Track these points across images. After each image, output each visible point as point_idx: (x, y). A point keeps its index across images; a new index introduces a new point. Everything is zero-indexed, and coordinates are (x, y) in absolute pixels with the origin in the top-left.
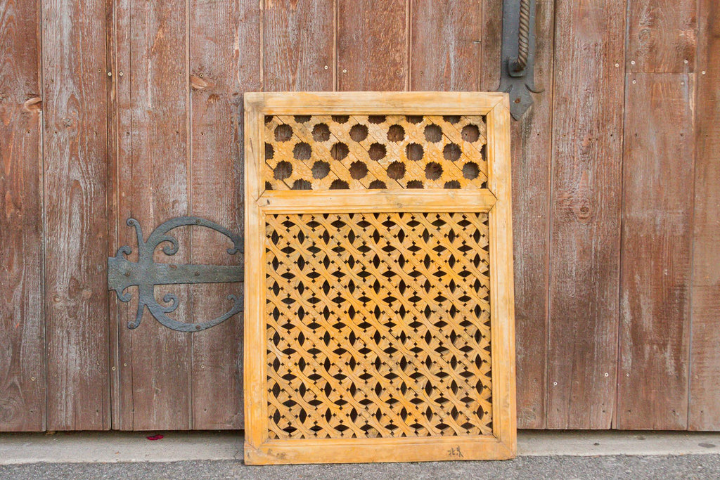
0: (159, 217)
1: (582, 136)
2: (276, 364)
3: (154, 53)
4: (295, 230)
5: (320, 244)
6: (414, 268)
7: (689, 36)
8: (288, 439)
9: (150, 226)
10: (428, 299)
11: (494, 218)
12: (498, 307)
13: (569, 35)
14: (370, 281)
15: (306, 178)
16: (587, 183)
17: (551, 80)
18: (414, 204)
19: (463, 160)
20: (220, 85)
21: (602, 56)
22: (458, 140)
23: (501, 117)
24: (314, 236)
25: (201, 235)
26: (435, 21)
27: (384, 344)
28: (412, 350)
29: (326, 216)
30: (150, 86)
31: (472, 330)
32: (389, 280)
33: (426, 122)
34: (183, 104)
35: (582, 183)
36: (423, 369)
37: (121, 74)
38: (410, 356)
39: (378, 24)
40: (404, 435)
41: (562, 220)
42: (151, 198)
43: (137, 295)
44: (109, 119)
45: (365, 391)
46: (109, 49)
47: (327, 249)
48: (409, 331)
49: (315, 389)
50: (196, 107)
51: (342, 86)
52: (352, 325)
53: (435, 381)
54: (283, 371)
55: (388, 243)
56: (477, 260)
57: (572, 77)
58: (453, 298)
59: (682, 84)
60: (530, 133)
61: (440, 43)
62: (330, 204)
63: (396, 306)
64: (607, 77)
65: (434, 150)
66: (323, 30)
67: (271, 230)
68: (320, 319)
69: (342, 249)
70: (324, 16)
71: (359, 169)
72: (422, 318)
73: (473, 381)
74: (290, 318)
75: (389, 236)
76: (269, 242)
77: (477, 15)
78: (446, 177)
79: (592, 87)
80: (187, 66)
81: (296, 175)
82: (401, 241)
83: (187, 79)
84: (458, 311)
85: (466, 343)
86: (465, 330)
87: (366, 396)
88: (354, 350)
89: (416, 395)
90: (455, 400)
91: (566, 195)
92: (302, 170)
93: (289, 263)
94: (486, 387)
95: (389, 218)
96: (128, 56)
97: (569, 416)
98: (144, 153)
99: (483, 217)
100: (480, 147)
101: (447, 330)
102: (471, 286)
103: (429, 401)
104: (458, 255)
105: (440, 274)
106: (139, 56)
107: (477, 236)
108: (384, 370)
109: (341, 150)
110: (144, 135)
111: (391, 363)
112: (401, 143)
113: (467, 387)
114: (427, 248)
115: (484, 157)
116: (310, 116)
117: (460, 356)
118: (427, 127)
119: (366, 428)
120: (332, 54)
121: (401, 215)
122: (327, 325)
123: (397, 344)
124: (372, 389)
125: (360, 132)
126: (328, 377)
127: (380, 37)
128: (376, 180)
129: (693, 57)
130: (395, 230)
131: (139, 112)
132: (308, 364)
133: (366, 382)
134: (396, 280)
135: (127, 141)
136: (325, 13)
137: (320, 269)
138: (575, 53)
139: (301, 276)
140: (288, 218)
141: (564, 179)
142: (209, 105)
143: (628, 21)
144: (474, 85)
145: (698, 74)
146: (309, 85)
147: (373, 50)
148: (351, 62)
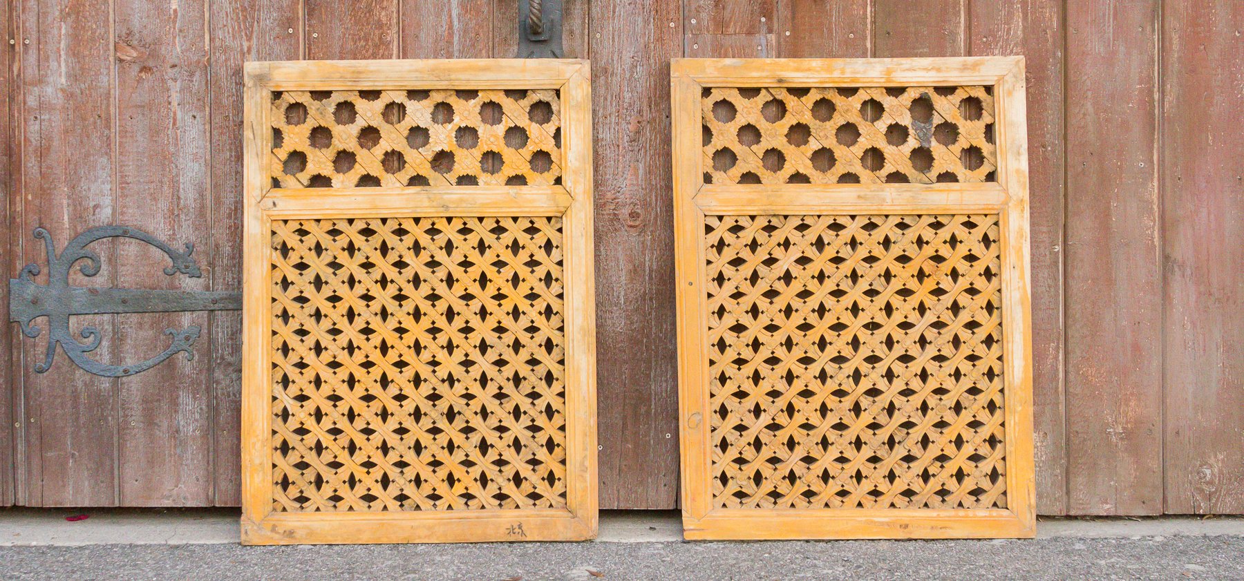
0: (75, 227)
1: (628, 118)
2: (285, 415)
3: (68, 14)
4: (310, 241)
5: (343, 258)
6: (466, 289)
8: (299, 512)
9: (63, 239)
10: (483, 330)
11: (569, 222)
12: (573, 341)
14: (409, 306)
15: (324, 173)
16: (637, 179)
17: (586, 45)
18: (464, 205)
19: (531, 147)
20: (154, 55)
21: (653, 13)
22: (523, 122)
23: (579, 91)
24: (335, 248)
25: (130, 249)
27: (425, 389)
28: (463, 396)
29: (351, 221)
30: (63, 57)
31: (541, 370)
32: (434, 306)
33: (482, 98)
34: (105, 79)
35: (631, 180)
36: (476, 422)
37: (27, 42)
38: (459, 404)
40: (450, 507)
41: (605, 229)
42: (65, 202)
43: (47, 327)
44: (12, 99)
45: (399, 449)
46: (11, 10)
47: (352, 265)
48: (458, 372)
49: (336, 449)
50: (123, 83)
51: (312, 54)
52: (384, 365)
53: (492, 438)
54: (293, 423)
55: (432, 257)
56: (548, 279)
57: (613, 41)
58: (516, 329)
59: (759, 48)
62: (353, 206)
63: (442, 339)
64: (660, 39)
65: (492, 136)
67: (278, 240)
68: (343, 357)
69: (372, 265)
71: (394, 160)
72: (475, 355)
73: (542, 438)
74: (303, 355)
75: (433, 248)
76: (277, 257)
78: (508, 171)
79: (640, 54)
80: (111, 30)
81: (312, 168)
82: (449, 254)
83: (112, 47)
84: (524, 346)
85: (533, 388)
86: (533, 370)
87: (401, 456)
88: (385, 398)
89: (467, 455)
90: (518, 463)
91: (609, 195)
92: (320, 162)
93: (303, 283)
94: (558, 445)
95: (433, 224)
96: (35, 18)
97: (618, 491)
98: (56, 143)
99: (557, 222)
100: (552, 131)
101: (508, 371)
102: (540, 313)
103: (484, 464)
104: (524, 272)
105: (499, 297)
106: (50, 19)
107: (548, 246)
108: (426, 423)
109: (369, 135)
110: (56, 121)
111: (435, 414)
112: (449, 126)
113: (533, 446)
114: (483, 263)
115: (558, 145)
116: (331, 92)
117: (525, 404)
118: (485, 105)
119: (402, 498)
120: (298, 13)
121: (449, 220)
122: (352, 364)
123: (443, 389)
124: (410, 448)
125: (394, 111)
126: (352, 432)
128: (416, 174)
129: (771, 13)
130: (441, 240)
131: (49, 90)
132: (326, 414)
133: (402, 439)
134: (442, 306)
135: (34, 127)
137: (343, 291)
138: (617, 10)
139: (318, 300)
140: (301, 224)
142: (140, 81)
144: (484, 51)
145: (779, 35)
146: (269, 54)
147: (351, 9)
148: (323, 22)
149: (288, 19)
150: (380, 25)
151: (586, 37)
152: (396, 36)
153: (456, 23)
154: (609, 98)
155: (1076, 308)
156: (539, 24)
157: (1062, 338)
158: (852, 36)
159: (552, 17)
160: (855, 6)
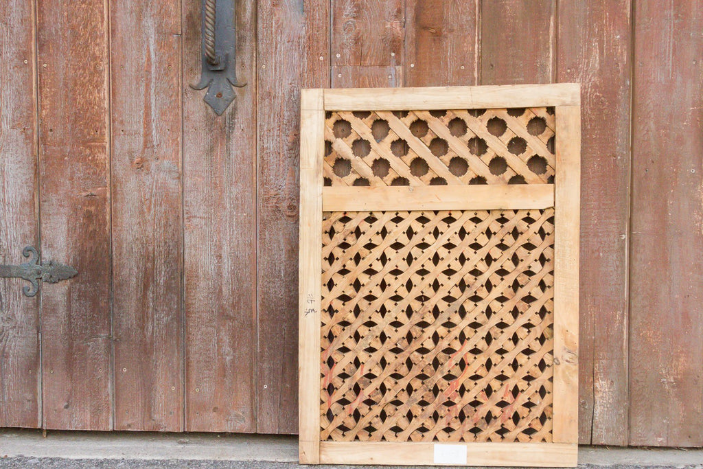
1: (287, 132)
7: (395, 26)
13: (272, 27)
16: (294, 180)
17: (254, 74)
21: (306, 49)
26: (134, 14)
35: (289, 180)
39: (77, 18)
41: (269, 218)
51: (42, 81)
57: (276, 71)
59: (390, 77)
60: (234, 128)
61: (140, 36)
64: (312, 70)
66: (22, 23)
70: (22, 9)
77: (176, 7)
79: (296, 81)
91: (272, 192)
97: (279, 420)
120: (31, 48)
127: (79, 30)
129: (399, 49)
136: (23, 6)
138: (279, 46)
141: (270, 175)
143: (332, 13)
144: (174, 79)
145: (405, 67)
146: (10, 80)
147: (72, 44)
148: (50, 55)
149: (24, 52)
150: (95, 58)
151: (254, 68)
152: (107, 66)
153: (153, 56)
154: (272, 116)
155: (638, 284)
156: (214, 57)
157: (627, 308)
158: (463, 67)
159: (227, 52)
160: (465, 44)
